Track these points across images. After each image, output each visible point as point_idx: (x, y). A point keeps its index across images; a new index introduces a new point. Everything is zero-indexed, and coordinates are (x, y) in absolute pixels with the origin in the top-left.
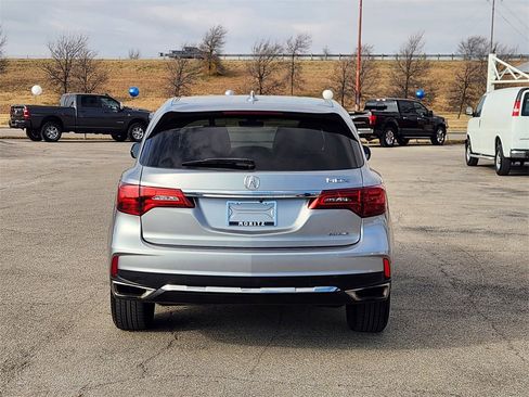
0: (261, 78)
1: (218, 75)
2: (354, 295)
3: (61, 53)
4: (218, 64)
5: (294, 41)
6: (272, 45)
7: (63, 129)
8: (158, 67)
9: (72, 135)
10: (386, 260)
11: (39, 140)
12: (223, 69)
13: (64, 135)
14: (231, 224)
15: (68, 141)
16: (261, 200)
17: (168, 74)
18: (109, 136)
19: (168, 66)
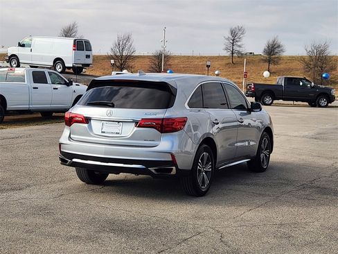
2: (153, 171)
7: (275, 98)
10: (173, 156)
14: (102, 132)
16: (119, 122)
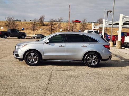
0: (51, 26)
1: (43, 25)
3: (8, 20)
4: (43, 23)
5: (59, 19)
6: (54, 19)
7: (8, 36)
8: (30, 23)
9: (9, 37)
11: (3, 38)
12: (44, 24)
13: (8, 37)
15: (9, 38)
17: (32, 25)
18: (17, 38)
19: (32, 23)
